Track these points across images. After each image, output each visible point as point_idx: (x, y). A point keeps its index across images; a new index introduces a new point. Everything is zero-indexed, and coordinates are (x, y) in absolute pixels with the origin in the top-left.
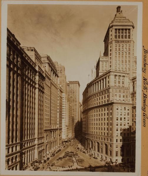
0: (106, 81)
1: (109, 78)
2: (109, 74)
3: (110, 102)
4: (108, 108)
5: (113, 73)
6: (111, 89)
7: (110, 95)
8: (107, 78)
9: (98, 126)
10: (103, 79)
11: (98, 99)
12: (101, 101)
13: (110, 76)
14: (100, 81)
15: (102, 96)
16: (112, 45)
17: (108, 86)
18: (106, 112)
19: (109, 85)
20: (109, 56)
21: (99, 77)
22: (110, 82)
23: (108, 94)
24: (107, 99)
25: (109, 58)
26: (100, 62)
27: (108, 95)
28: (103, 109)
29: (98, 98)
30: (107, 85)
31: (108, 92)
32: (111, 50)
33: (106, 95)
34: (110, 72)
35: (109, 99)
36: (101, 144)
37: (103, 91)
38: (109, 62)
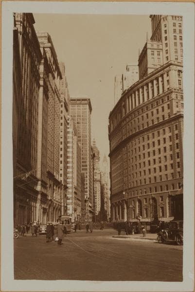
0: (163, 81)
1: (168, 75)
2: (168, 68)
3: (174, 116)
4: (170, 128)
5: (175, 66)
6: (173, 93)
7: (172, 105)
8: (165, 76)
9: (152, 167)
10: (157, 79)
11: (150, 115)
12: (155, 117)
13: (170, 73)
14: (152, 82)
15: (156, 108)
16: (167, 23)
17: (168, 89)
18: (168, 135)
19: (168, 87)
20: (164, 42)
21: (149, 75)
22: (170, 81)
23: (169, 103)
24: (167, 111)
25: (164, 45)
26: (148, 50)
27: (168, 105)
28: (161, 131)
29: (149, 113)
30: (166, 87)
31: (168, 99)
32: (166, 32)
33: (165, 106)
34: (169, 65)
35: (172, 111)
36: (160, 199)
37: (158, 99)
38: (164, 51)
